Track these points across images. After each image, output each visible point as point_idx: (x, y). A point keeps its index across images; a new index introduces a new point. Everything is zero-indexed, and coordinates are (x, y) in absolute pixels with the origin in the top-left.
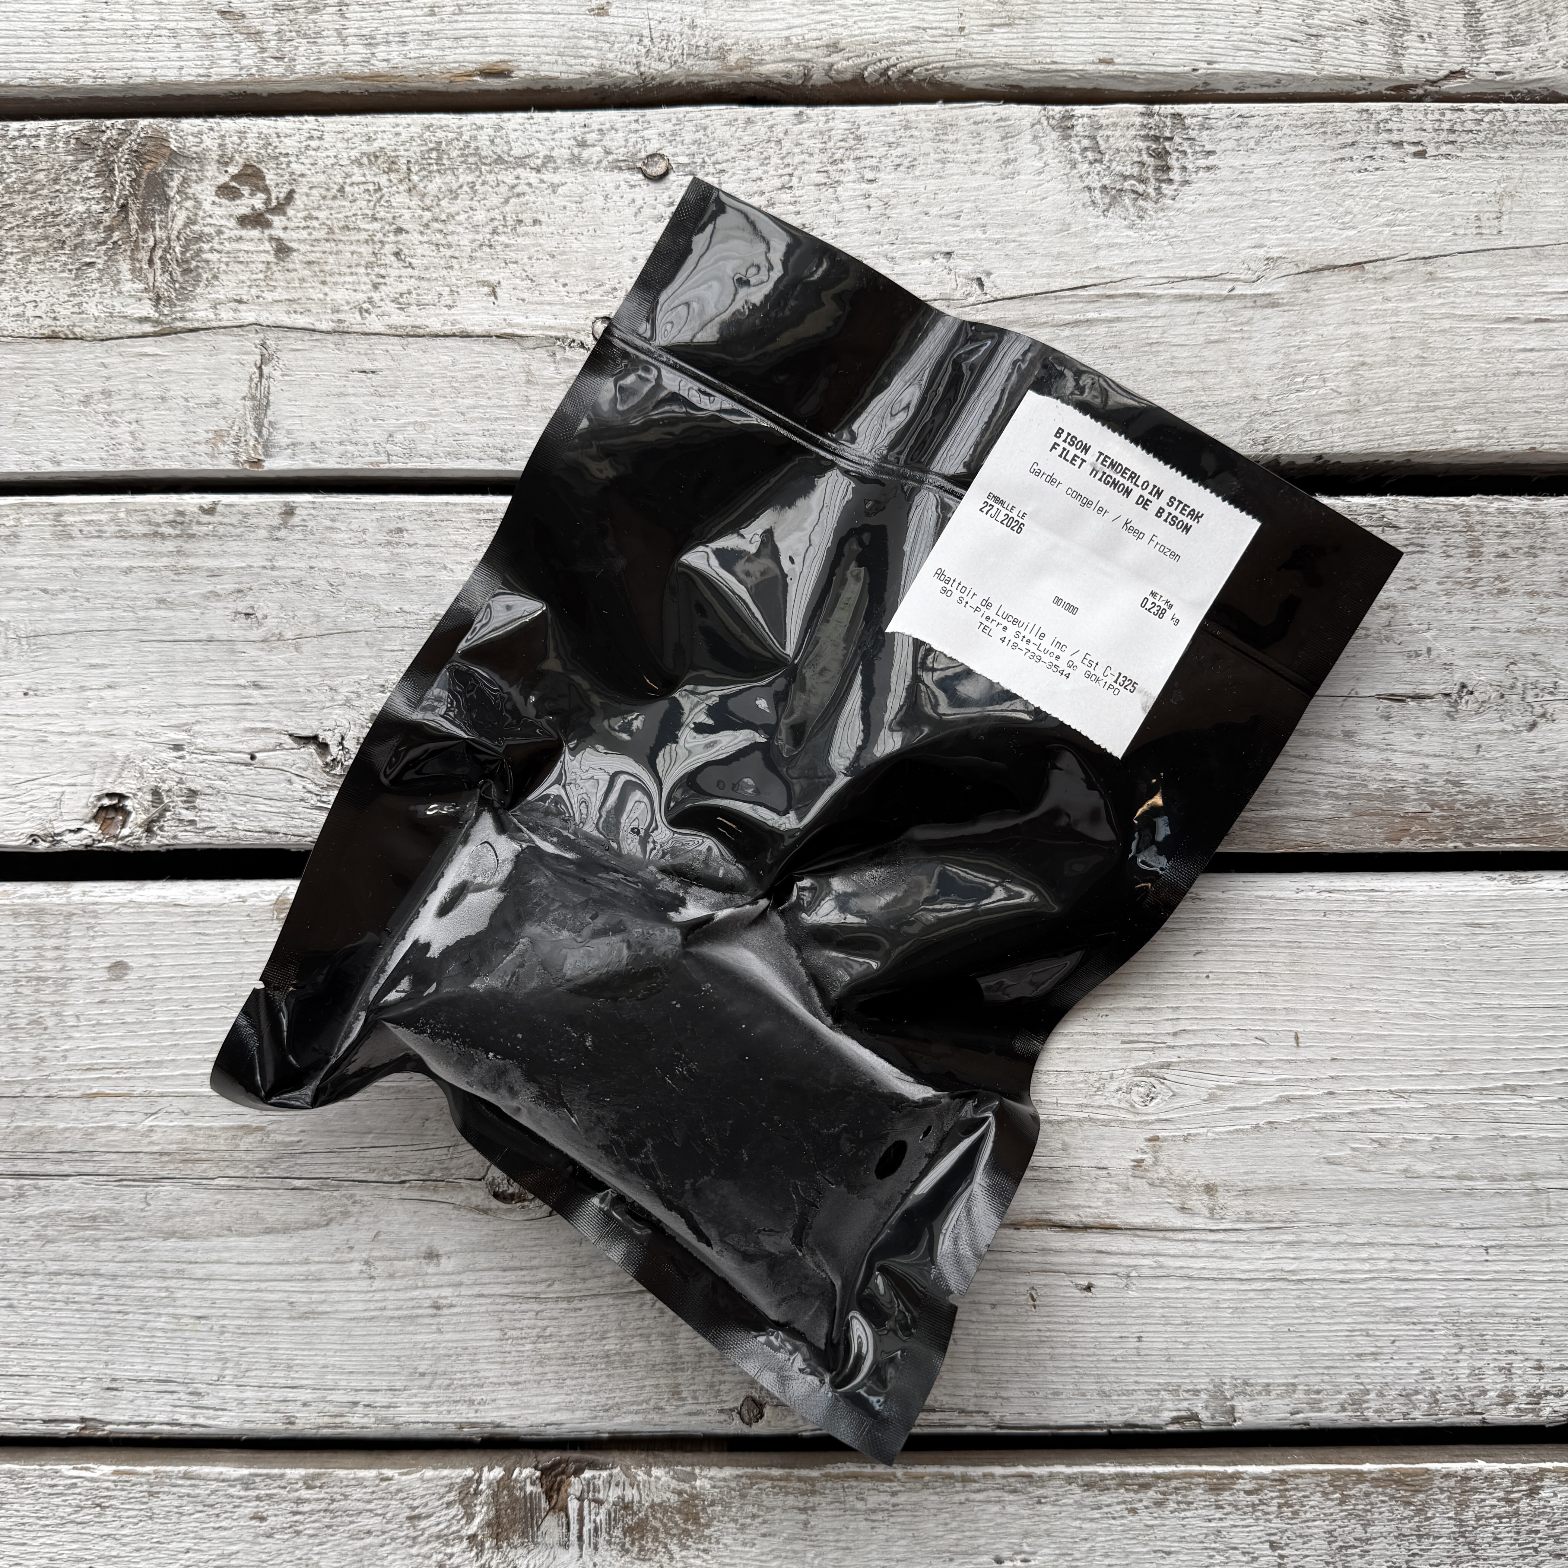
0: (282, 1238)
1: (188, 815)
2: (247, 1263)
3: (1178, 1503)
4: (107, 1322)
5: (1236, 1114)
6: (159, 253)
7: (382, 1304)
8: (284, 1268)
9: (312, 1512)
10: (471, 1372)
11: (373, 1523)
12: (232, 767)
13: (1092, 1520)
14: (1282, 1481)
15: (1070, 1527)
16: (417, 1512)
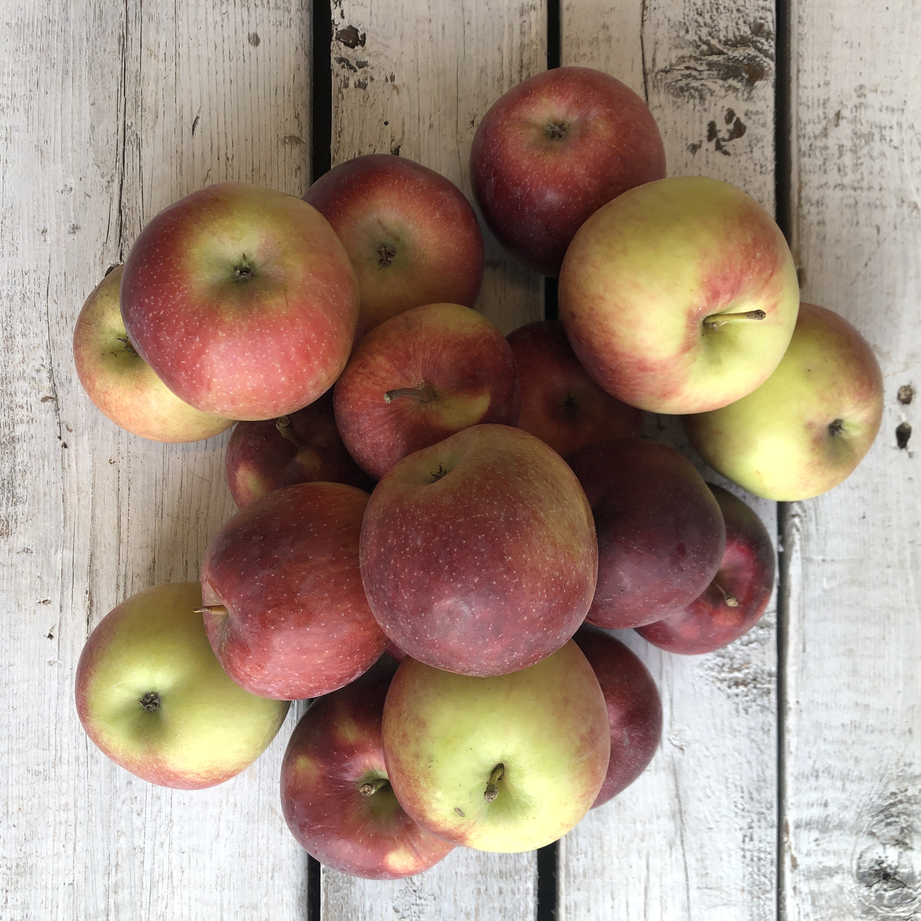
1: (351, 84)
4: (35, 25)
6: (694, 73)
7: (46, 197)
8: (69, 136)
12: (381, 110)
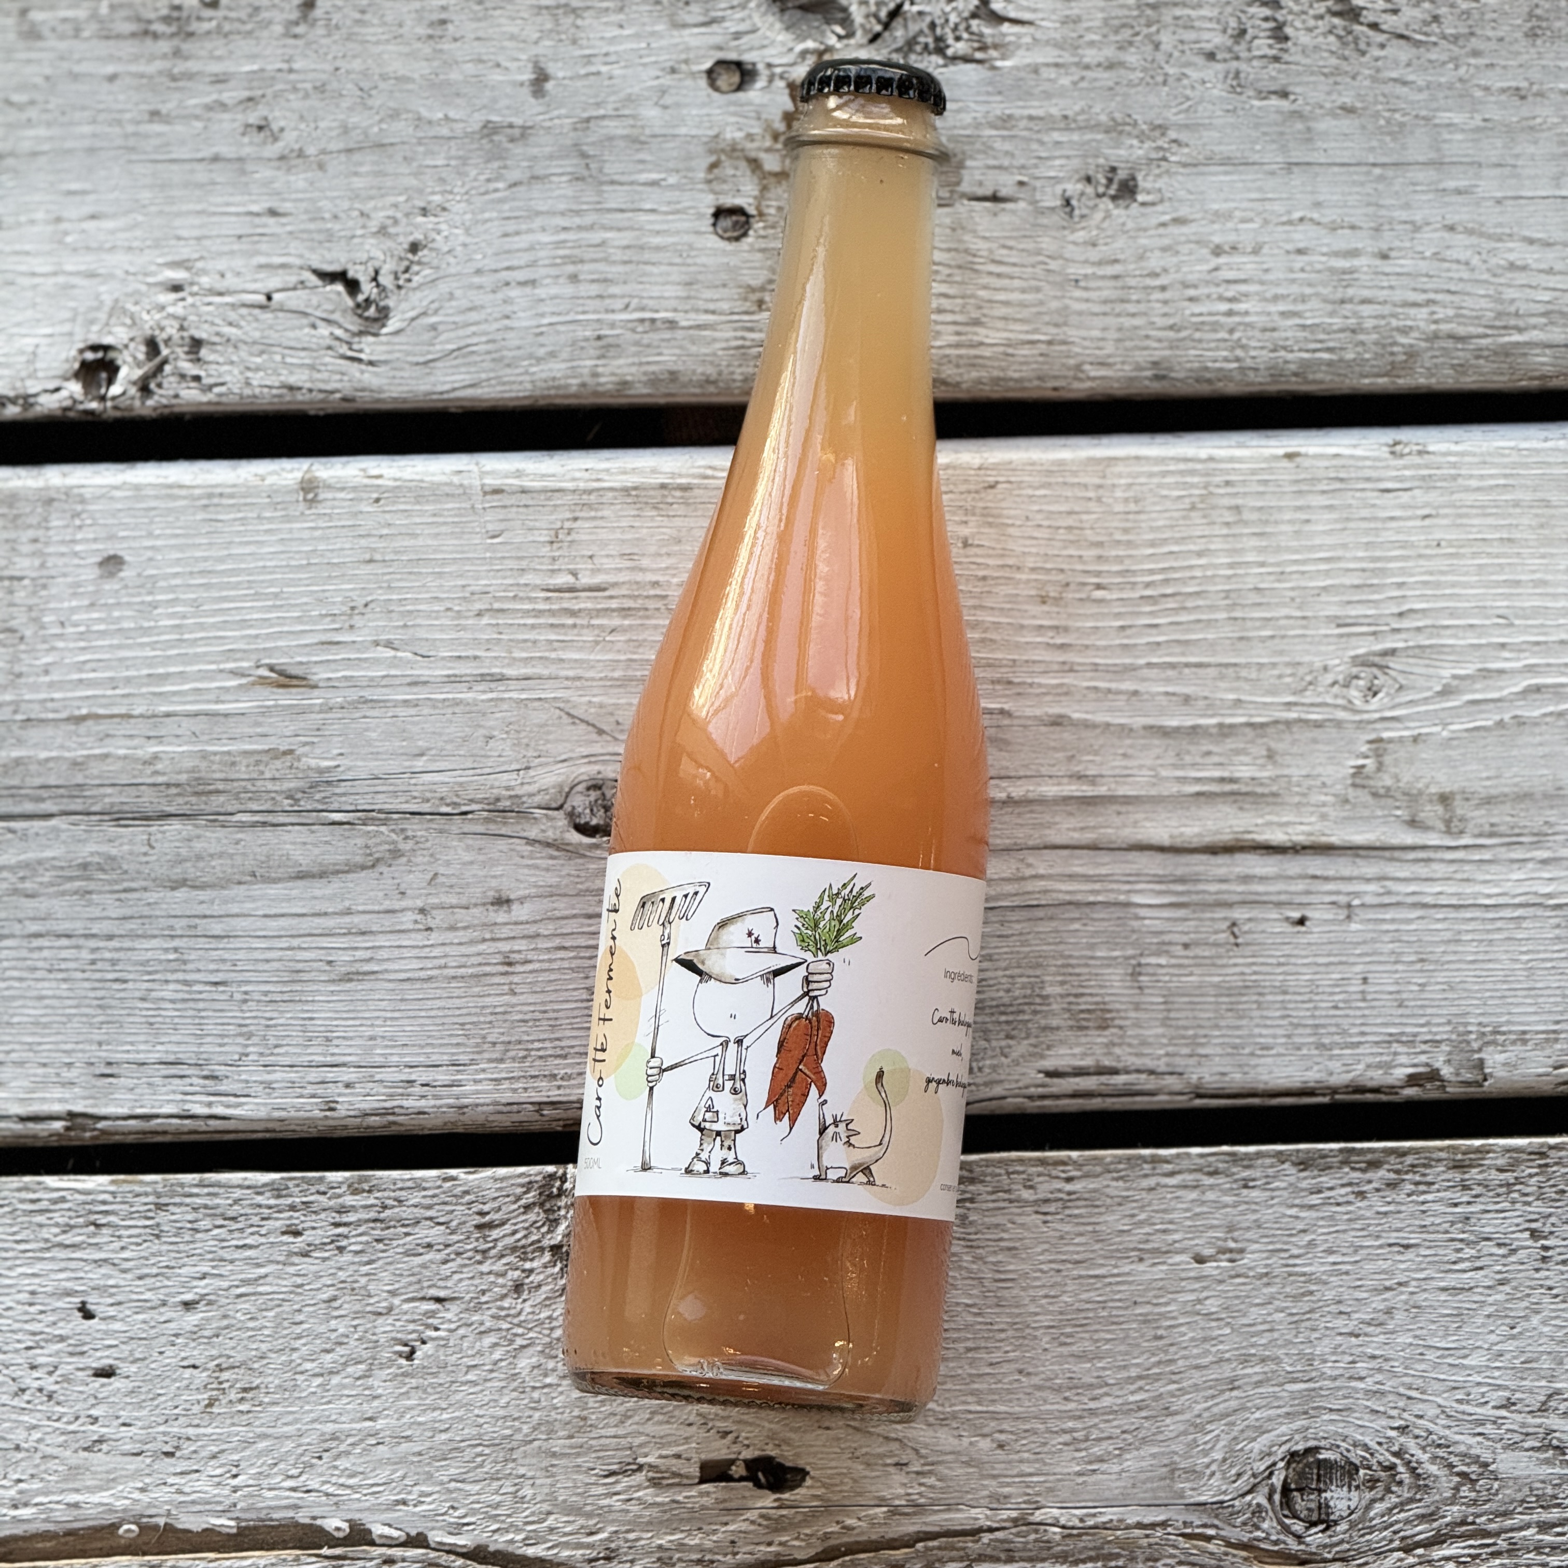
0: (317, 883)
1: (191, 369)
2: (276, 916)
3: (1417, 1184)
4: (100, 994)
5: (1475, 708)
7: (442, 962)
8: (317, 920)
9: (359, 1223)
10: (551, 1040)
11: (435, 1234)
12: (244, 311)
13: (1311, 1207)
14: (1543, 1155)
15: (1284, 1215)
16: (487, 1218)
